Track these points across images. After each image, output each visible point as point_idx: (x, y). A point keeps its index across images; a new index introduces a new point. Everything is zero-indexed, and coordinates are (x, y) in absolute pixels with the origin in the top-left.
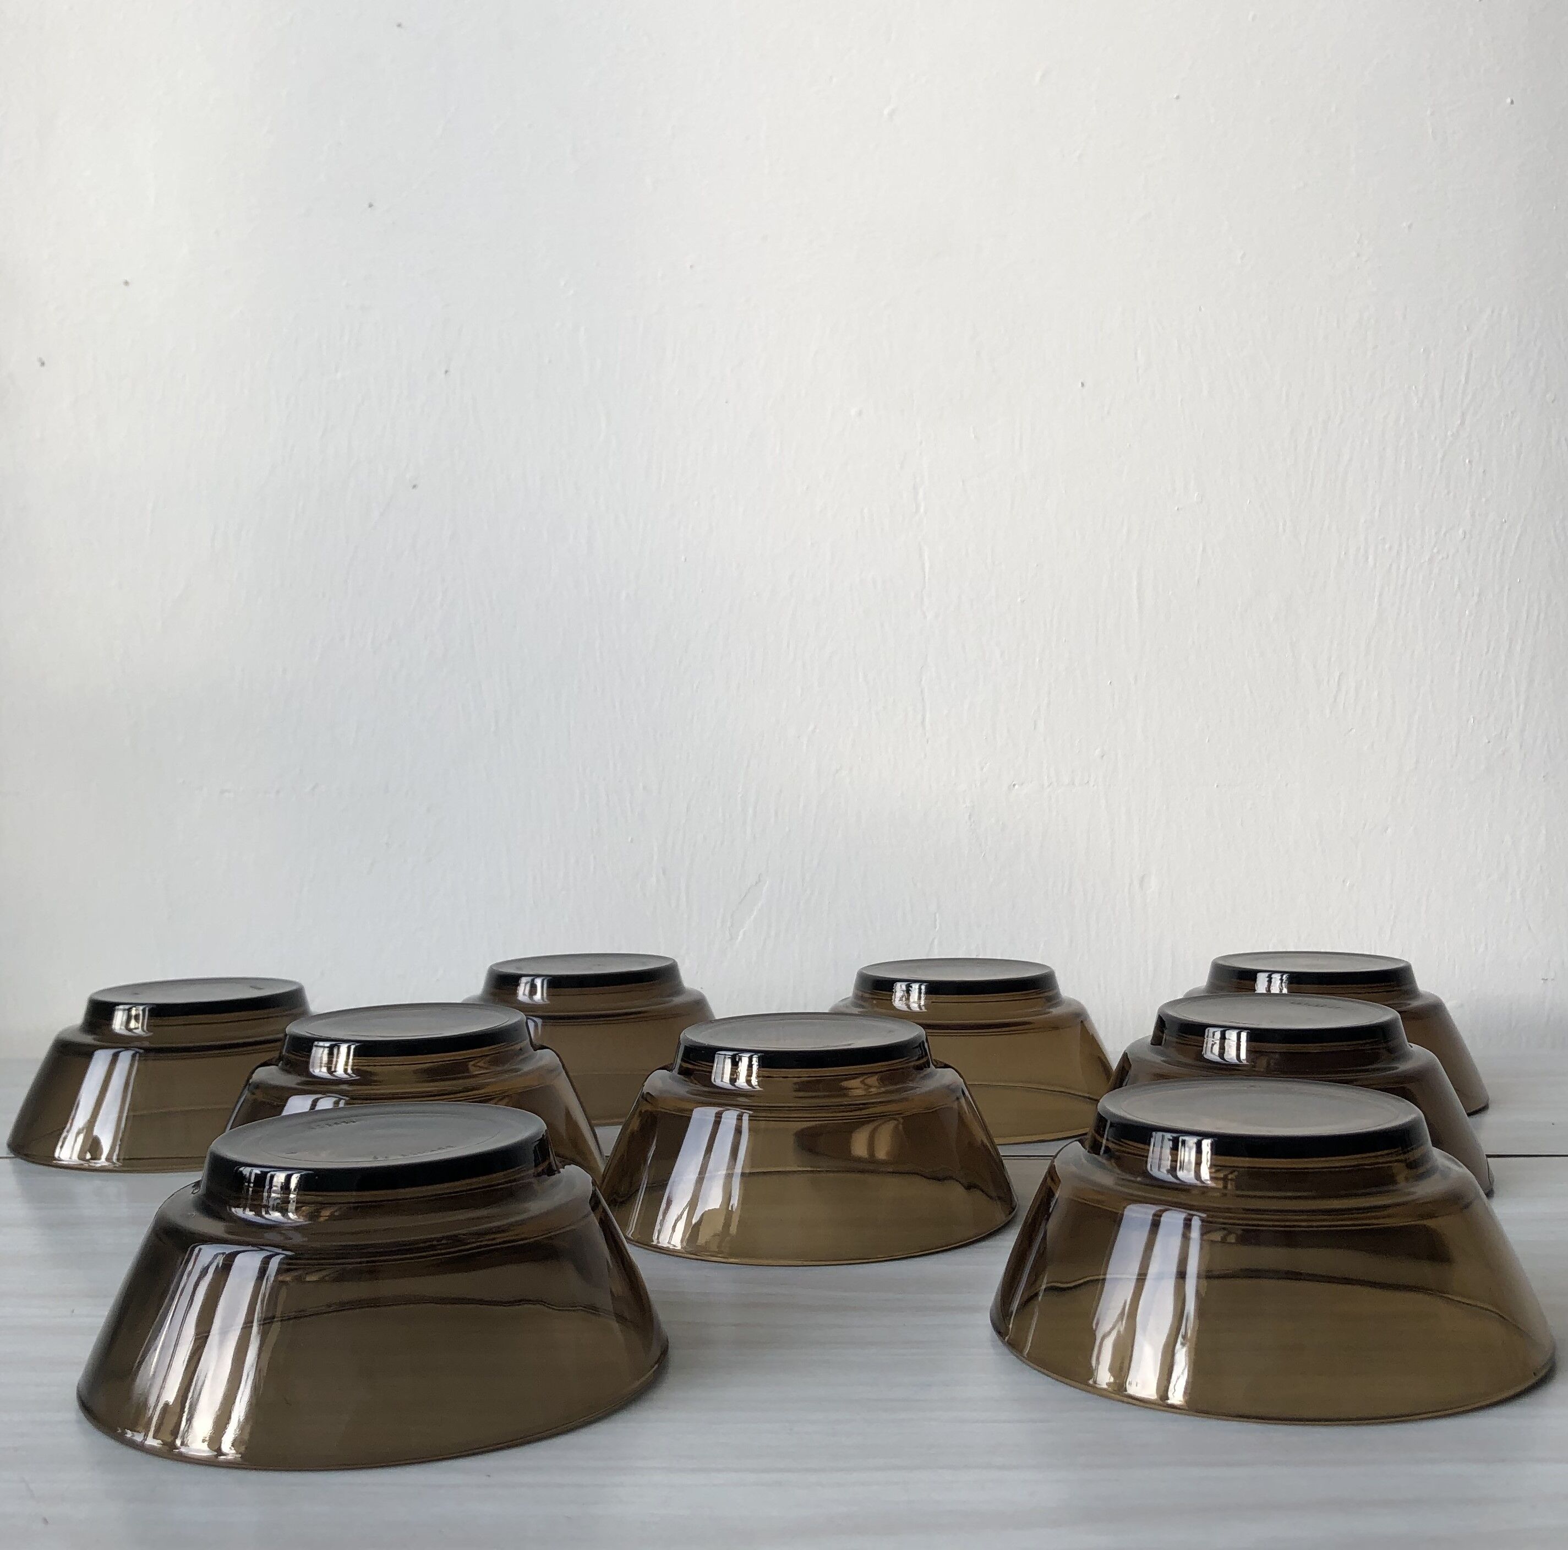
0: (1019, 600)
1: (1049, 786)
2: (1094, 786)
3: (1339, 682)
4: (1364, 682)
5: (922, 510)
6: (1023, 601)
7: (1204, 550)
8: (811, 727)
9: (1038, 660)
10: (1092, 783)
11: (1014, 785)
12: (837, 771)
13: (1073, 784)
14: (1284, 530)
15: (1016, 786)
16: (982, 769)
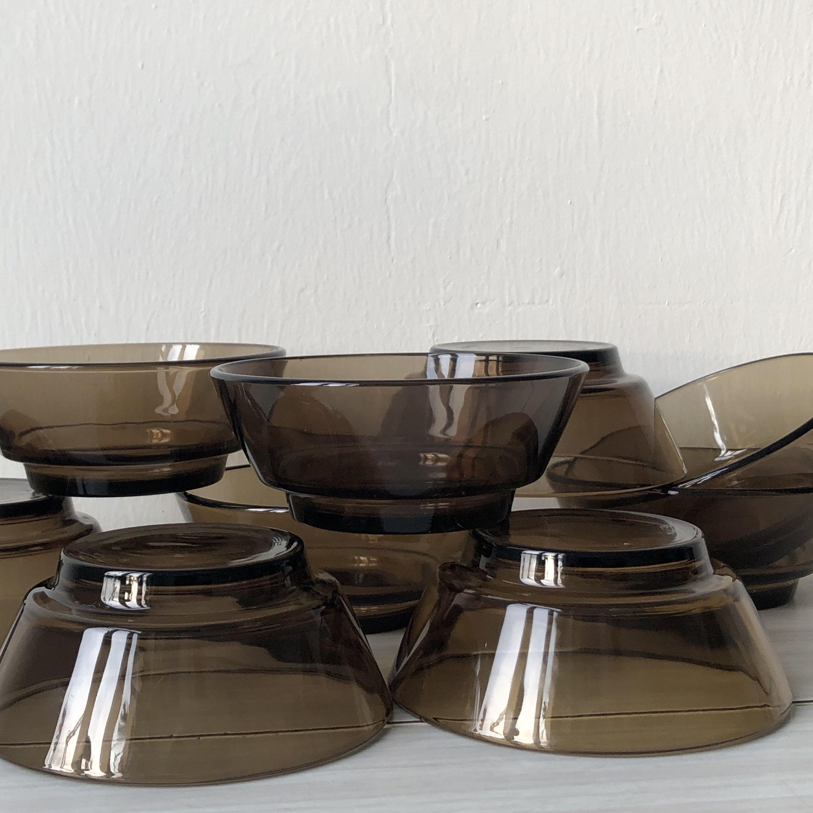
0: (484, 118)
1: (510, 305)
2: (553, 304)
3: (782, 202)
4: (804, 205)
5: (389, 21)
6: (487, 120)
7: (662, 71)
8: (276, 244)
9: (501, 179)
10: (551, 302)
11: (477, 304)
12: (302, 290)
13: (533, 303)
14: (736, 55)
15: (479, 305)
16: (445, 288)
